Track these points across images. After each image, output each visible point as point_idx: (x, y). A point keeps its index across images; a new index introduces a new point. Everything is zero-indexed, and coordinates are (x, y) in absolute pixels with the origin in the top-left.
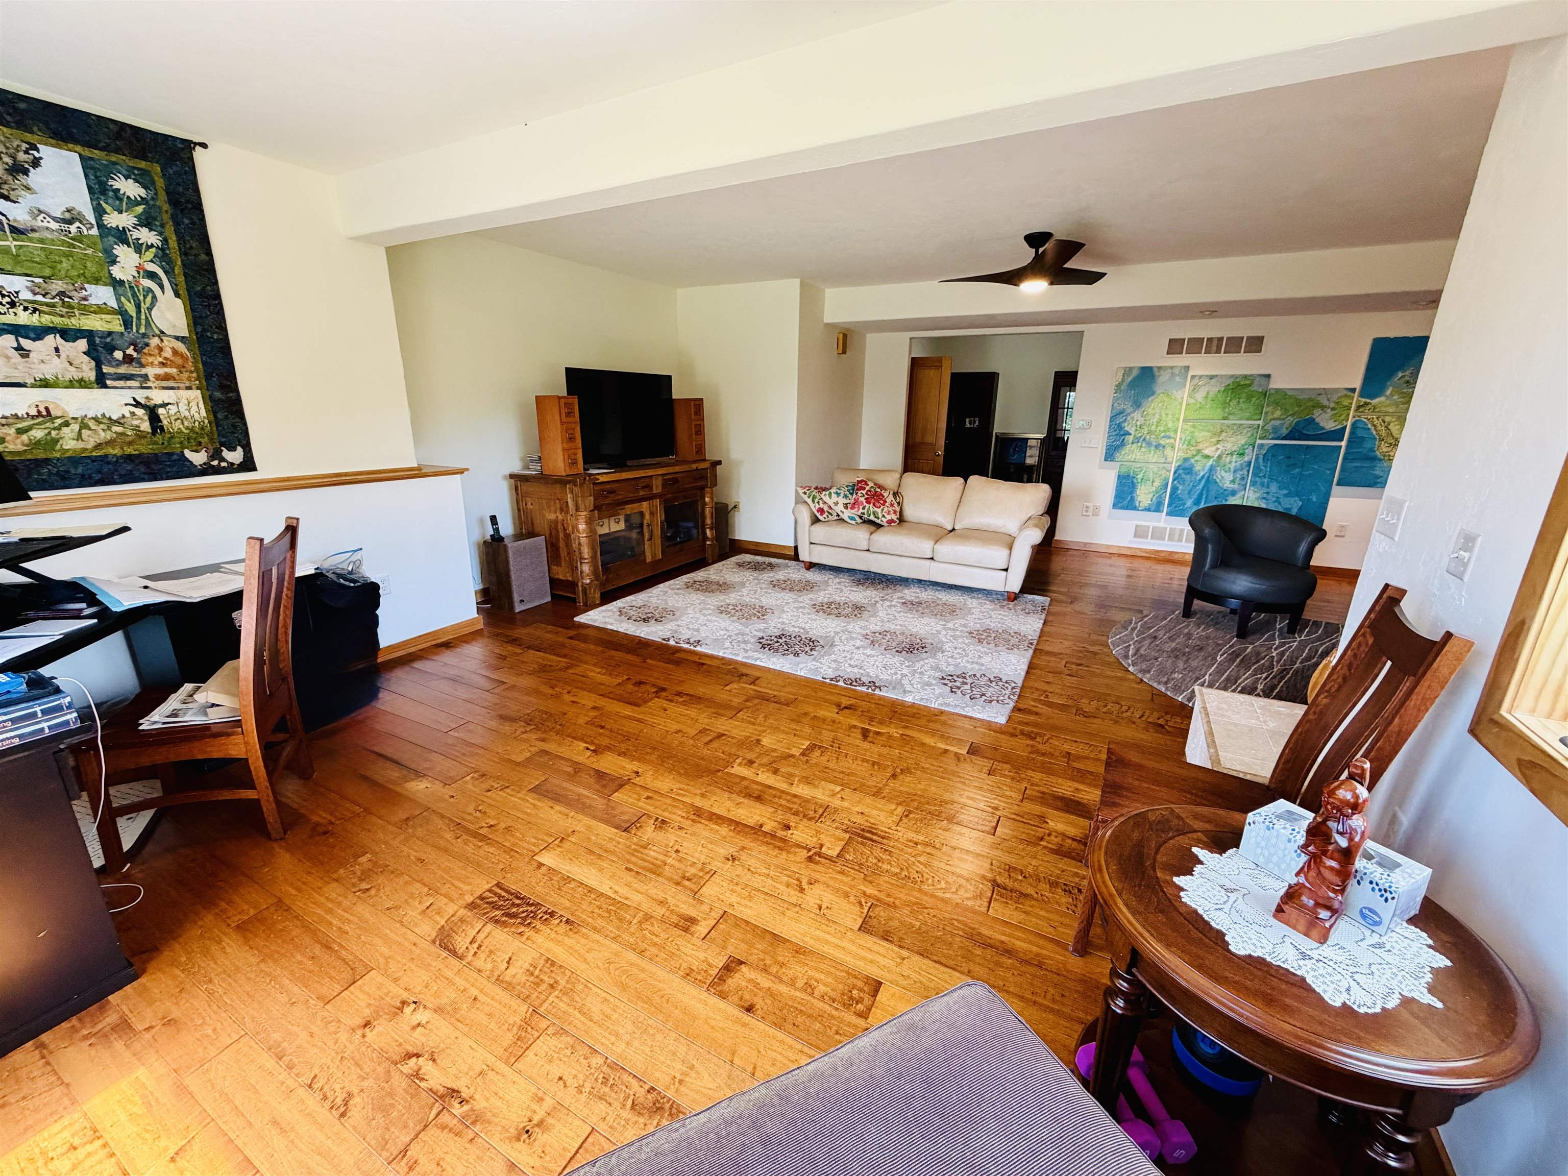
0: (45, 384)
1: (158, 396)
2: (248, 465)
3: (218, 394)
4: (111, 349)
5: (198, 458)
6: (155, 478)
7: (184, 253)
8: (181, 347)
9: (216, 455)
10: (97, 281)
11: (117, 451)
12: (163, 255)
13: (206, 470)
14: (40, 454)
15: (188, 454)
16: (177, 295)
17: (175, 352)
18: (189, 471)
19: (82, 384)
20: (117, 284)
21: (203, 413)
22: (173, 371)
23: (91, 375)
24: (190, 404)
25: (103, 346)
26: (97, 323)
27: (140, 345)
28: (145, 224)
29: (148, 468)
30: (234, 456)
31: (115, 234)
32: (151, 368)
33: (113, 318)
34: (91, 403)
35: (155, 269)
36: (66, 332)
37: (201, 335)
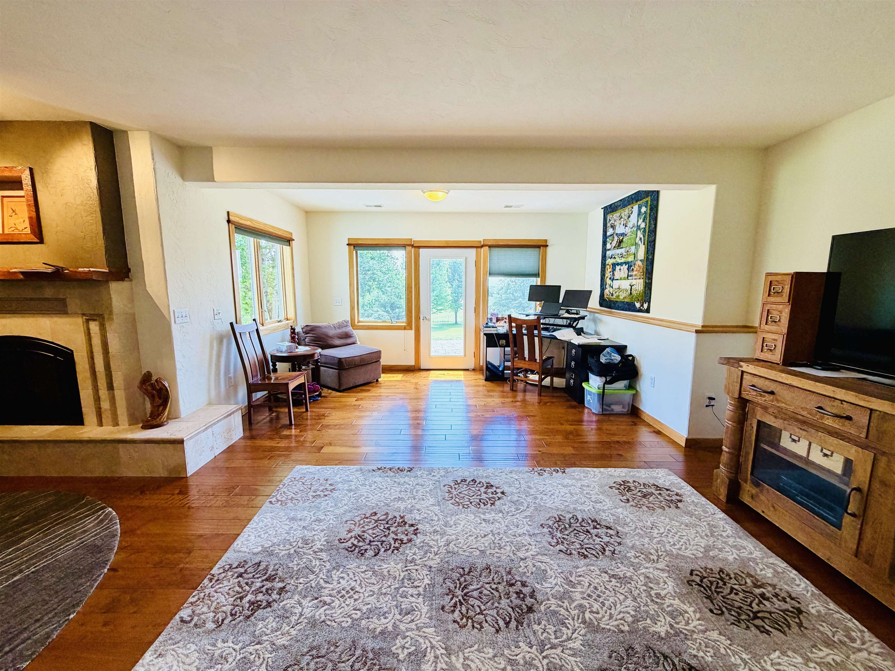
0: (621, 279)
1: (634, 282)
2: (648, 311)
3: (647, 281)
4: (631, 266)
5: (638, 305)
6: (629, 311)
7: (649, 227)
8: (642, 263)
9: (642, 305)
10: (633, 245)
11: (626, 300)
12: (644, 231)
13: (640, 311)
14: (617, 300)
15: (636, 303)
16: (644, 244)
17: (639, 266)
18: (635, 309)
19: (624, 279)
20: (636, 244)
21: (642, 289)
22: (637, 272)
23: (626, 276)
24: (639, 285)
25: (630, 266)
26: (631, 259)
27: (634, 264)
28: (644, 221)
29: (629, 307)
30: (646, 306)
31: (638, 228)
32: (634, 273)
33: (633, 256)
34: (625, 285)
35: (642, 236)
36: (625, 263)
37: (647, 258)
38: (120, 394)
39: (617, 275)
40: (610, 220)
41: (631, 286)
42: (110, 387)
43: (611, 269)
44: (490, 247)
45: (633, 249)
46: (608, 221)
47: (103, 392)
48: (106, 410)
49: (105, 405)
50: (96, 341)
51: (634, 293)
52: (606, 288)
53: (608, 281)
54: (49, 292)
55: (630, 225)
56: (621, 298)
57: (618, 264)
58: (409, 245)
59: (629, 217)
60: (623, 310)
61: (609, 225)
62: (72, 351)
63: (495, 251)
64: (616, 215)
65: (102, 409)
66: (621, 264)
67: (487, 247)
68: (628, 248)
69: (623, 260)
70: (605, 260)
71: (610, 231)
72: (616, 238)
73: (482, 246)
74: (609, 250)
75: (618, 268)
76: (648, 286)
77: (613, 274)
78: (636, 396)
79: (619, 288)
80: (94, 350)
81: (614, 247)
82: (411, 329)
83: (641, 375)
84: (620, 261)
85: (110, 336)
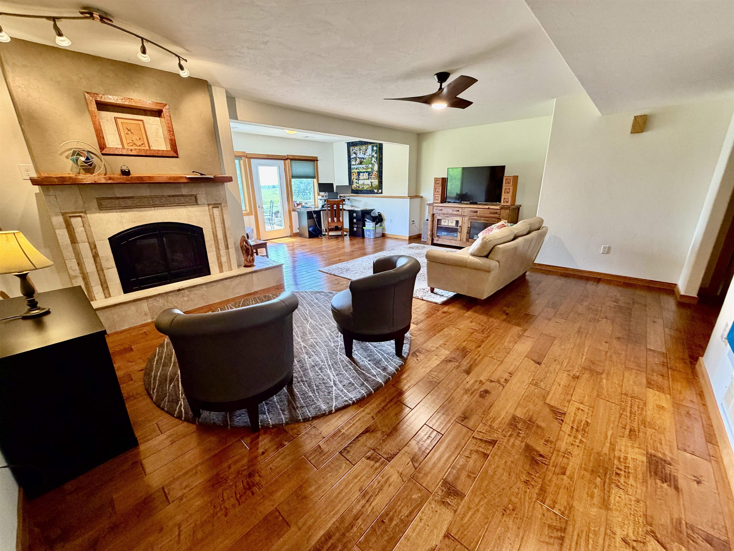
0: (364, 179)
1: (373, 181)
2: (381, 193)
3: (380, 180)
5: (376, 191)
6: (370, 194)
7: (379, 157)
8: (376, 173)
9: (378, 191)
10: (370, 164)
11: (368, 189)
12: (377, 158)
13: (377, 193)
14: (362, 189)
16: (377, 164)
18: (374, 193)
19: (367, 179)
20: (372, 164)
21: (378, 184)
24: (376, 182)
25: (369, 173)
26: (369, 170)
27: (372, 173)
28: (376, 153)
29: (371, 192)
30: (380, 191)
31: (373, 156)
32: (373, 177)
33: (371, 169)
34: (368, 182)
35: (375, 160)
36: (367, 172)
37: (379, 171)
38: (232, 251)
39: (361, 177)
40: (353, 150)
41: (372, 183)
42: (227, 247)
43: (357, 175)
44: (291, 159)
45: (370, 166)
46: (351, 150)
47: (223, 252)
48: (225, 262)
49: (224, 259)
50: (218, 221)
51: (374, 186)
52: (353, 184)
53: (355, 181)
54: (185, 191)
55: (368, 154)
56: (365, 188)
57: (361, 172)
58: (244, 156)
59: (366, 150)
60: (367, 194)
61: (351, 152)
62: (202, 229)
63: (294, 163)
64: (357, 148)
65: (223, 262)
66: (364, 172)
67: (289, 160)
68: (367, 165)
69: (364, 171)
70: (351, 170)
71: (353, 156)
72: (358, 160)
73: (287, 159)
74: (353, 165)
75: (361, 174)
76: (381, 182)
77: (359, 177)
78: (383, 229)
79: (363, 184)
80: (217, 226)
81: (358, 164)
82: (252, 215)
83: (385, 219)
84: (362, 171)
85: (225, 216)
